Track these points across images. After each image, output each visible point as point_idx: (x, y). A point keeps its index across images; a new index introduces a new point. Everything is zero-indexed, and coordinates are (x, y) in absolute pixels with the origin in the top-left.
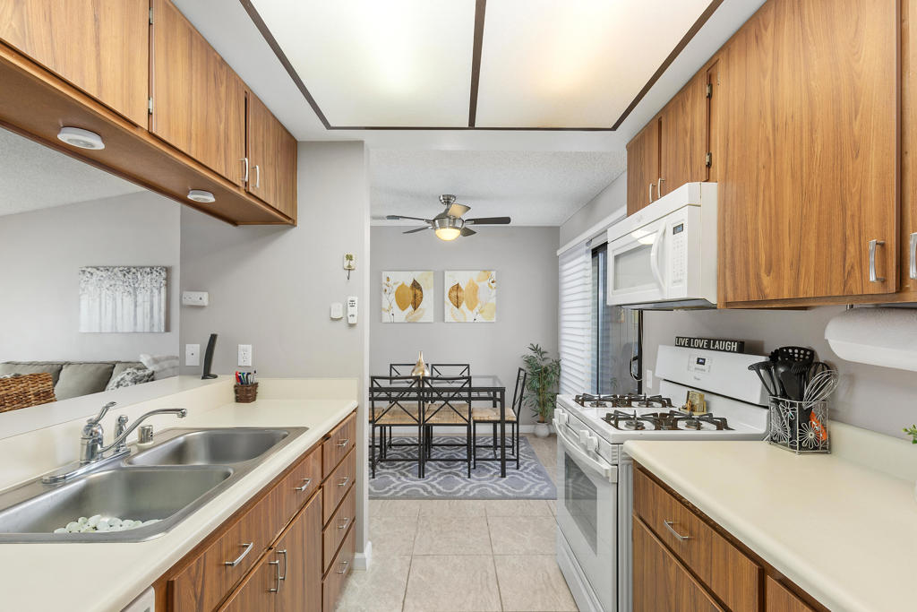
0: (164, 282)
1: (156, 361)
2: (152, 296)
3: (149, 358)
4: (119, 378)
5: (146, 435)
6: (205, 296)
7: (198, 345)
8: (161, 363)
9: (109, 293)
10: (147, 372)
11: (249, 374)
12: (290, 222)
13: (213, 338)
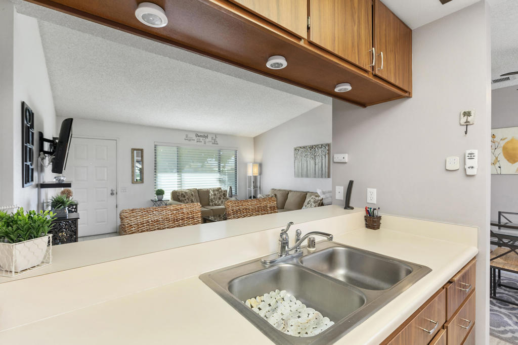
0: (327, 152)
1: (324, 193)
2: (322, 159)
3: (321, 191)
4: (309, 200)
5: (312, 243)
6: (346, 156)
7: (342, 187)
8: (327, 194)
9: (305, 158)
10: (320, 198)
11: (375, 209)
12: (407, 94)
13: (351, 183)
